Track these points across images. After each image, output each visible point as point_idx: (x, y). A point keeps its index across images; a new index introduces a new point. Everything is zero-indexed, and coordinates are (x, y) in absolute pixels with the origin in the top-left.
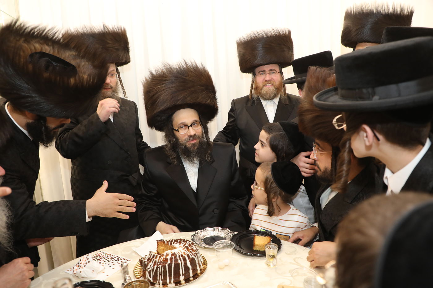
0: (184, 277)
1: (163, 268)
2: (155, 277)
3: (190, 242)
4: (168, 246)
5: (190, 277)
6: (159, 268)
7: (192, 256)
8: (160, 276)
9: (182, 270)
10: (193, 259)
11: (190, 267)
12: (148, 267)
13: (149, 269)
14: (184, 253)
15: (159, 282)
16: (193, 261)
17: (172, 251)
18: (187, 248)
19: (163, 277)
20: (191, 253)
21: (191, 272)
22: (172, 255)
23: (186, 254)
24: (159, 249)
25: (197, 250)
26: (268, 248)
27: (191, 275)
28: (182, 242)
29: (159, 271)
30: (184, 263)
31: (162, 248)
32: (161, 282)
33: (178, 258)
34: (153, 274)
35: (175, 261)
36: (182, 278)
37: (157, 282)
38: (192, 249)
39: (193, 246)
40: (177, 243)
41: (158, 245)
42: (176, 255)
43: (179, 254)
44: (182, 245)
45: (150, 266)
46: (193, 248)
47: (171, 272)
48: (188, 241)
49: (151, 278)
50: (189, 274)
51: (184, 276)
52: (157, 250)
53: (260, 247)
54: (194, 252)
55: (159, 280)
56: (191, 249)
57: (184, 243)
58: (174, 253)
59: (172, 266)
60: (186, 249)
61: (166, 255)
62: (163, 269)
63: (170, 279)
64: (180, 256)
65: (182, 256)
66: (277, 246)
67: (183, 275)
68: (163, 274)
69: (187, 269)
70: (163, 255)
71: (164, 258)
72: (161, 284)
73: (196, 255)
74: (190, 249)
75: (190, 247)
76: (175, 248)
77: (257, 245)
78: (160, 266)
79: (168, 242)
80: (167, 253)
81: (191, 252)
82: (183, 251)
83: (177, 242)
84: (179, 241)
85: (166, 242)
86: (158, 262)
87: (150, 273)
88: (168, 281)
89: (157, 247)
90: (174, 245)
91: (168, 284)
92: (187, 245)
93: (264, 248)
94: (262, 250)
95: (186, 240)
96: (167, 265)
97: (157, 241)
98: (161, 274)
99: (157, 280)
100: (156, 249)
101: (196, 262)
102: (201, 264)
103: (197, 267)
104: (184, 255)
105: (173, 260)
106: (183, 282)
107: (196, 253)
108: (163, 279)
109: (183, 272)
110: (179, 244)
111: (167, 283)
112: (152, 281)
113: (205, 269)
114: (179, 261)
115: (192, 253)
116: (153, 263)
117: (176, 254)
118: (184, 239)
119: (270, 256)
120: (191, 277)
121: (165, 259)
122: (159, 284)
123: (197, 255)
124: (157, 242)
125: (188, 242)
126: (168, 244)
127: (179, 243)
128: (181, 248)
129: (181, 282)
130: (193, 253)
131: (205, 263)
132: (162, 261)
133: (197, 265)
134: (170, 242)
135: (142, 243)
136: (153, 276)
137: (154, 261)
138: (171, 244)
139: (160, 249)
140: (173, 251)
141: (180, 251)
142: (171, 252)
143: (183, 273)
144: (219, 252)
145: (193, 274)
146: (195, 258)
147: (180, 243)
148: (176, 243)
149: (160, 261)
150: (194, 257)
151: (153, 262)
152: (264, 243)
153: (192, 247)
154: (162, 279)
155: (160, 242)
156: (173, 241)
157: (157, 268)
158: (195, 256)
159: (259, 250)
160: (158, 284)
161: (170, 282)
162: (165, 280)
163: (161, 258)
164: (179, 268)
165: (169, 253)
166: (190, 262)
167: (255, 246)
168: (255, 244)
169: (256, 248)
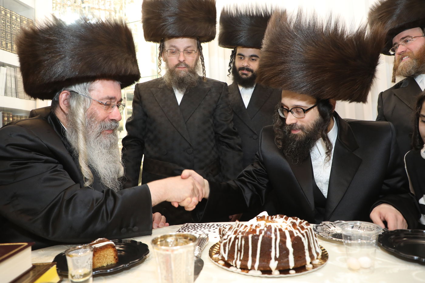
0: (278, 265)
1: (245, 241)
2: (231, 254)
6: (238, 238)
7: (297, 233)
8: (239, 253)
10: (299, 239)
11: (291, 250)
13: (225, 239)
14: (286, 229)
15: (236, 263)
16: (297, 243)
17: (267, 224)
18: (294, 224)
19: (243, 255)
20: (297, 231)
21: (291, 258)
22: (265, 227)
23: (289, 230)
27: (292, 264)
29: (238, 244)
30: (281, 240)
32: (239, 263)
33: (273, 231)
34: (229, 248)
35: (265, 233)
36: (273, 264)
37: (232, 262)
38: (302, 227)
40: (280, 218)
42: (271, 228)
47: (256, 250)
49: (225, 253)
50: (288, 261)
51: (277, 262)
55: (237, 259)
56: (299, 227)
58: (270, 226)
59: (258, 239)
60: (291, 225)
62: (243, 242)
63: (254, 261)
64: (277, 230)
65: (280, 230)
67: (276, 259)
68: (243, 251)
69: (284, 251)
72: (238, 266)
73: (305, 234)
75: (299, 224)
76: (275, 222)
78: (240, 236)
81: (298, 229)
82: (285, 226)
86: (240, 232)
87: (225, 245)
88: (249, 264)
91: (249, 268)
96: (250, 236)
98: (239, 250)
99: (234, 259)
101: (304, 247)
102: (315, 255)
103: (305, 256)
104: (284, 231)
105: (263, 233)
106: (275, 273)
108: (243, 259)
109: (276, 254)
110: (284, 219)
111: (247, 267)
112: (226, 259)
114: (273, 236)
115: (300, 231)
120: (291, 268)
121: (251, 230)
123: (307, 234)
128: (284, 223)
129: (273, 273)
131: (325, 257)
133: (304, 253)
136: (229, 251)
137: (235, 230)
138: (272, 219)
143: (275, 256)
145: (295, 264)
146: (303, 239)
149: (242, 231)
150: (301, 236)
151: (233, 231)
154: (241, 258)
157: (236, 238)
158: (304, 236)
160: (234, 265)
161: (253, 268)
162: (245, 261)
163: (247, 228)
164: (271, 247)
165: (261, 225)
166: (291, 241)
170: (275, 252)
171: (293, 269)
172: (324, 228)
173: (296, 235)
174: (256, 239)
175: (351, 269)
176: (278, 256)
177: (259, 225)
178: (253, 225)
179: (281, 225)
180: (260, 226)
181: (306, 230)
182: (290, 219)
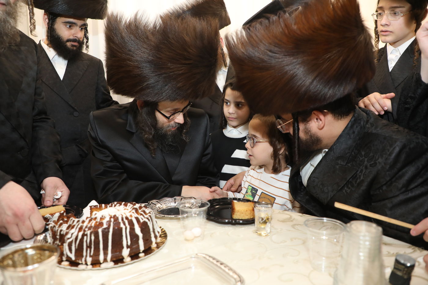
0: (130, 251)
1: (94, 236)
2: (79, 252)
5: (140, 253)
6: (87, 235)
7: (142, 219)
8: (89, 250)
9: (127, 239)
10: (145, 223)
11: (141, 235)
12: (69, 236)
13: (69, 239)
14: (131, 216)
15: (86, 261)
16: (144, 227)
18: (136, 209)
19: (94, 250)
21: (141, 243)
22: (111, 218)
23: (134, 217)
27: (142, 248)
29: (86, 241)
30: (130, 229)
32: (89, 260)
33: (120, 220)
34: (75, 246)
35: (114, 224)
36: (126, 252)
37: (81, 260)
38: (144, 212)
40: (119, 206)
42: (118, 218)
43: (123, 216)
45: (72, 234)
46: (146, 211)
47: (107, 242)
49: (71, 253)
50: (139, 246)
51: (129, 249)
53: (243, 213)
54: (147, 214)
55: (86, 256)
56: (141, 212)
57: (132, 205)
58: (115, 216)
59: (109, 232)
60: (134, 211)
61: (101, 218)
62: (93, 238)
63: (106, 254)
64: (124, 219)
65: (127, 218)
67: (128, 247)
68: (93, 246)
69: (134, 237)
70: (96, 218)
71: (97, 222)
72: (89, 263)
73: (150, 218)
75: (140, 209)
77: (238, 211)
78: (88, 232)
80: (102, 216)
81: (141, 214)
82: (129, 214)
86: (86, 227)
87: (70, 245)
88: (101, 258)
91: (102, 262)
92: (136, 207)
93: (247, 215)
96: (100, 231)
97: (91, 207)
98: (89, 247)
99: (82, 256)
101: (149, 230)
102: (158, 235)
103: (151, 237)
104: (130, 218)
105: (112, 224)
106: (127, 259)
107: (150, 216)
108: (93, 254)
109: (127, 242)
110: (124, 206)
111: (99, 261)
112: (73, 258)
113: (163, 243)
114: (122, 225)
115: (143, 216)
116: (78, 229)
117: (117, 216)
119: (262, 219)
120: (141, 251)
121: (98, 224)
122: (86, 264)
125: (137, 205)
128: (126, 210)
129: (124, 260)
130: (146, 216)
131: (164, 235)
132: (93, 225)
133: (150, 235)
136: (76, 250)
137: (79, 226)
142: (110, 215)
143: (127, 245)
145: (145, 247)
146: (149, 223)
149: (89, 226)
150: (147, 220)
151: (76, 228)
152: (247, 208)
154: (92, 254)
155: (94, 208)
157: (83, 235)
158: (149, 220)
159: (241, 218)
160: (84, 263)
161: (105, 260)
162: (96, 256)
163: (91, 222)
164: (122, 236)
165: (105, 216)
166: (139, 227)
167: (236, 213)
168: (235, 210)
169: (236, 215)
170: (126, 241)
171: (144, 252)
172: (152, 207)
173: (142, 221)
174: (106, 232)
175: (186, 240)
176: (129, 243)
178: (97, 218)
179: (123, 212)
180: (105, 217)
181: (150, 214)
182: (129, 206)
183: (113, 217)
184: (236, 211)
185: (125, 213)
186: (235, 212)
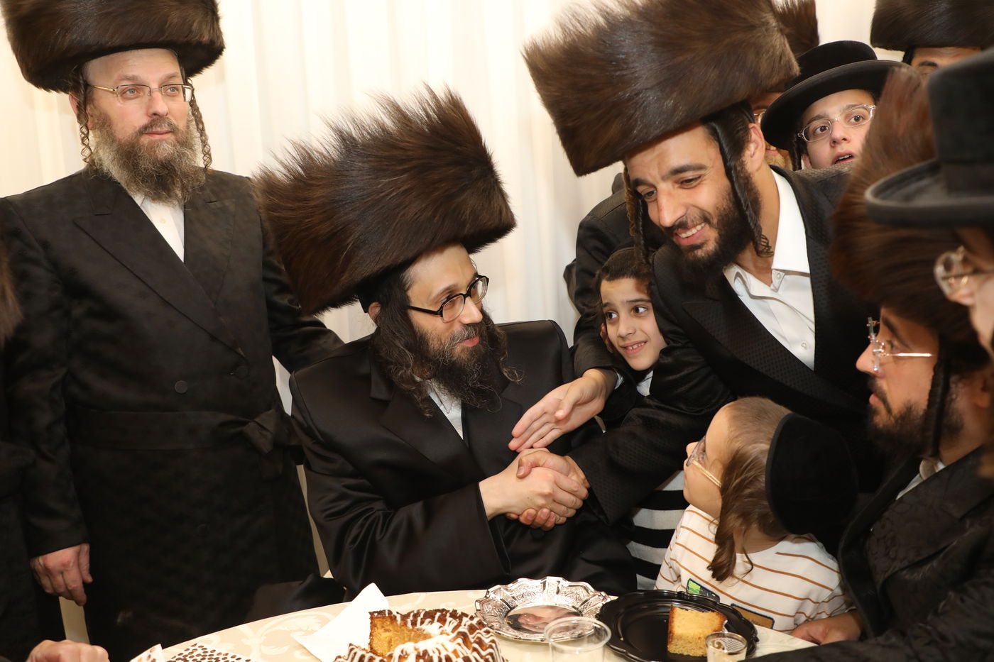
3: (472, 618)
4: (406, 631)
14: (455, 652)
17: (417, 645)
18: (464, 636)
20: (475, 654)
22: (418, 657)
23: (462, 656)
24: (376, 641)
25: (493, 645)
26: (717, 646)
28: (449, 619)
31: (385, 635)
38: (480, 642)
39: (481, 633)
40: (432, 622)
41: (373, 626)
43: (440, 653)
44: (448, 627)
46: (483, 638)
48: (467, 616)
52: (370, 644)
53: (690, 643)
54: (486, 649)
56: (475, 642)
57: (455, 623)
58: (425, 652)
60: (460, 640)
61: (400, 657)
66: (745, 641)
70: (390, 656)
74: (472, 640)
75: (471, 633)
76: (427, 636)
77: (680, 638)
79: (405, 617)
80: (402, 652)
81: (475, 650)
82: (451, 646)
83: (433, 618)
84: (438, 614)
85: (399, 617)
89: (371, 635)
90: (424, 626)
92: (463, 629)
93: (701, 648)
94: (695, 655)
95: (459, 612)
97: (371, 614)
100: (368, 641)
107: (491, 654)
110: (439, 624)
115: (479, 653)
117: (431, 654)
118: (455, 611)
123: (493, 658)
124: (372, 618)
125: (465, 619)
126: (405, 624)
127: (438, 621)
128: (444, 636)
130: (483, 653)
134: (411, 618)
135: (324, 622)
138: (414, 623)
139: (379, 640)
140: (422, 645)
141: (443, 646)
142: (416, 649)
144: (562, 652)
147: (442, 620)
148: (428, 620)
152: (700, 631)
153: (479, 635)
155: (378, 617)
156: (422, 616)
159: (685, 654)
165: (408, 653)
167: (674, 642)
168: (673, 634)
169: (676, 645)
177: (404, 653)
178: (394, 655)
179: (440, 642)
180: (406, 654)
181: (490, 650)
182: (450, 622)
183: (421, 654)
184: (675, 636)
185: (444, 644)
186: (672, 639)
